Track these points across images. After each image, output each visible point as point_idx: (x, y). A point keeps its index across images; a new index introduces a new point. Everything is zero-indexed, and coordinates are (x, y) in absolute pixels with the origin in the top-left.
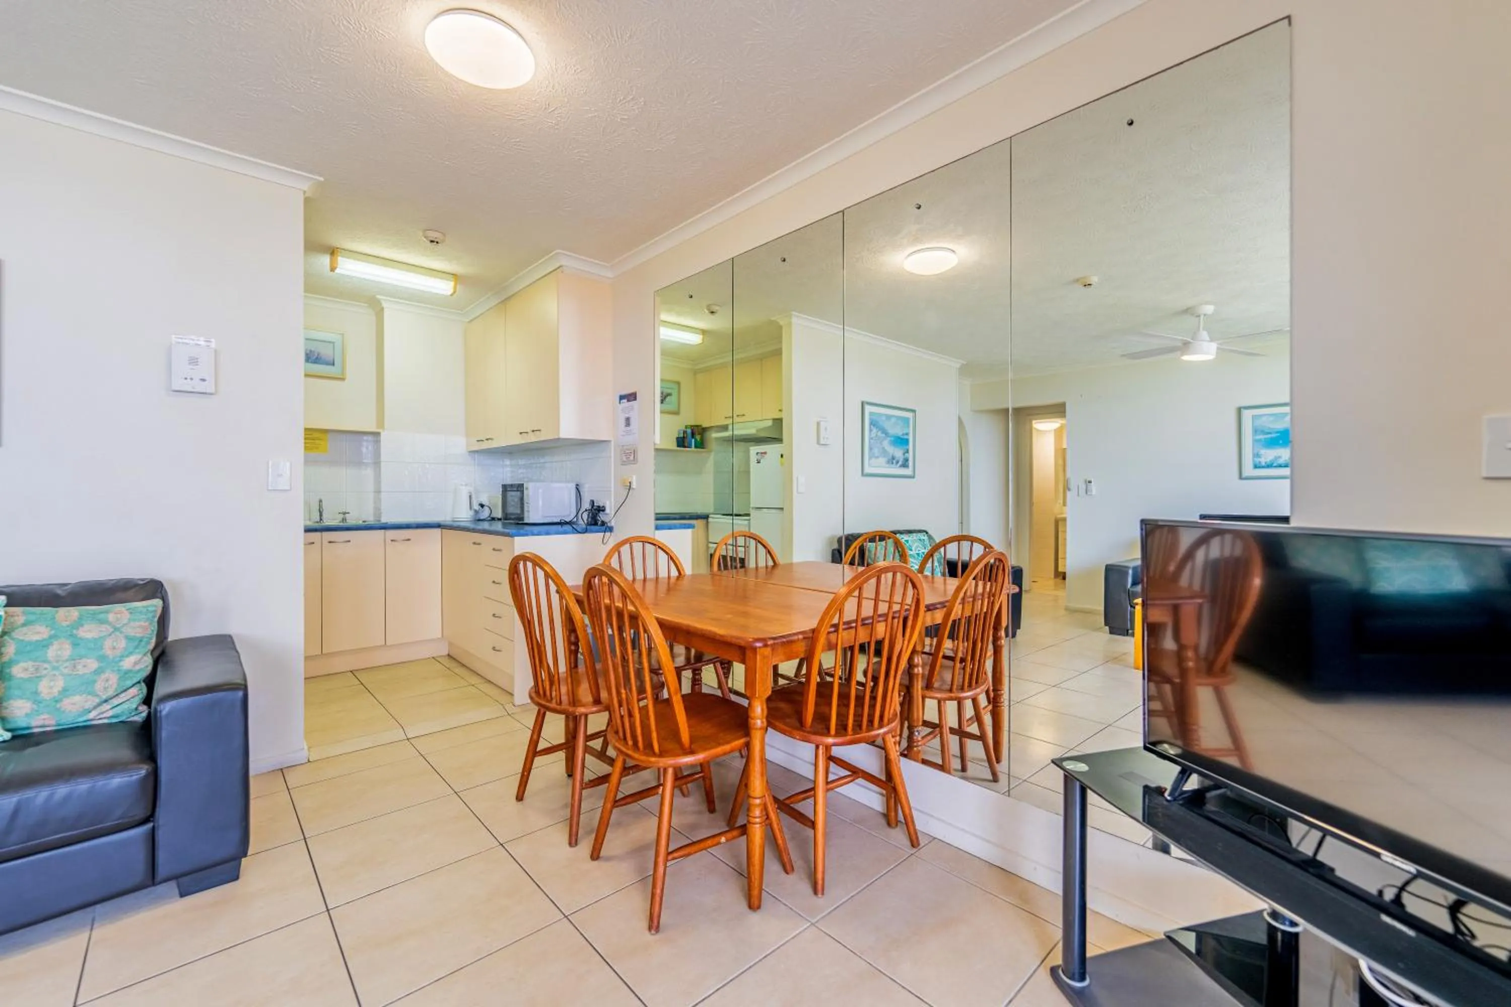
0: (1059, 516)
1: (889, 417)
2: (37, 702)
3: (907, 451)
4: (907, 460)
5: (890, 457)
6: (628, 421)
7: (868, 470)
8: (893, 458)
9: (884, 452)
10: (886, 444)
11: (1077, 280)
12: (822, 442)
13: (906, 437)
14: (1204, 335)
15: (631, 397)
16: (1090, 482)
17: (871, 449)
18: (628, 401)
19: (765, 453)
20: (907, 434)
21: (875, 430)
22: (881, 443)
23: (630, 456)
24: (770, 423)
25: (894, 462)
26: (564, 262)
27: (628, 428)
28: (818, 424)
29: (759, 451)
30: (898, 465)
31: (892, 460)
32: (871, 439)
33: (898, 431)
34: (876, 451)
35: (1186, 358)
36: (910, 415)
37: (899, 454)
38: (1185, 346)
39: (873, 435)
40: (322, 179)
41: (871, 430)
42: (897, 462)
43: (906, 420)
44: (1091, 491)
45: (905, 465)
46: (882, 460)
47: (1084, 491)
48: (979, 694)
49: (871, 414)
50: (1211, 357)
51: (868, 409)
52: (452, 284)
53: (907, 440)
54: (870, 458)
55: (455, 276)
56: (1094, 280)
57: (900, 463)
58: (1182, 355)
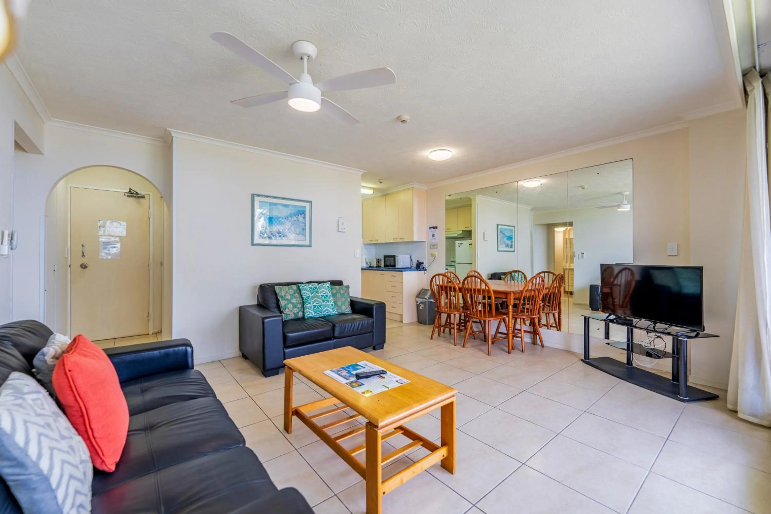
0: (565, 267)
1: (506, 229)
2: (338, 306)
3: (512, 242)
4: (512, 245)
5: (506, 244)
6: (433, 235)
7: (499, 249)
8: (507, 245)
9: (505, 242)
10: (505, 239)
11: (580, 186)
12: (485, 239)
13: (511, 237)
14: (626, 202)
15: (435, 228)
16: (583, 253)
17: (500, 241)
18: (434, 229)
19: (463, 243)
20: (512, 235)
21: (501, 234)
22: (504, 239)
23: (434, 246)
24: (461, 232)
25: (508, 246)
26: (415, 186)
27: (434, 238)
28: (484, 233)
29: (460, 243)
30: (509, 247)
31: (507, 246)
32: (500, 238)
33: (508, 234)
34: (502, 242)
35: (619, 210)
36: (513, 228)
37: (509, 243)
38: (619, 206)
39: (501, 236)
40: (366, 171)
41: (500, 234)
42: (509, 246)
43: (512, 230)
44: (584, 257)
45: (511, 247)
46: (504, 245)
47: (581, 257)
48: (555, 313)
49: (500, 228)
50: (629, 210)
51: (500, 227)
52: (373, 191)
53: (512, 238)
54: (500, 245)
55: (374, 189)
56: (586, 187)
57: (510, 246)
58: (618, 209)
